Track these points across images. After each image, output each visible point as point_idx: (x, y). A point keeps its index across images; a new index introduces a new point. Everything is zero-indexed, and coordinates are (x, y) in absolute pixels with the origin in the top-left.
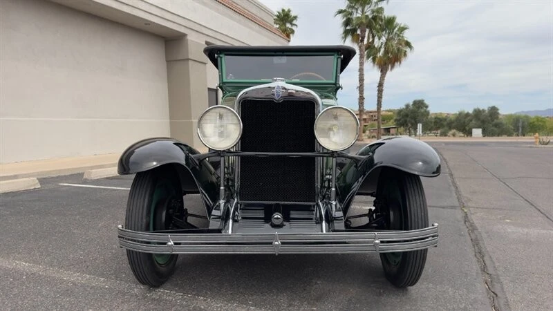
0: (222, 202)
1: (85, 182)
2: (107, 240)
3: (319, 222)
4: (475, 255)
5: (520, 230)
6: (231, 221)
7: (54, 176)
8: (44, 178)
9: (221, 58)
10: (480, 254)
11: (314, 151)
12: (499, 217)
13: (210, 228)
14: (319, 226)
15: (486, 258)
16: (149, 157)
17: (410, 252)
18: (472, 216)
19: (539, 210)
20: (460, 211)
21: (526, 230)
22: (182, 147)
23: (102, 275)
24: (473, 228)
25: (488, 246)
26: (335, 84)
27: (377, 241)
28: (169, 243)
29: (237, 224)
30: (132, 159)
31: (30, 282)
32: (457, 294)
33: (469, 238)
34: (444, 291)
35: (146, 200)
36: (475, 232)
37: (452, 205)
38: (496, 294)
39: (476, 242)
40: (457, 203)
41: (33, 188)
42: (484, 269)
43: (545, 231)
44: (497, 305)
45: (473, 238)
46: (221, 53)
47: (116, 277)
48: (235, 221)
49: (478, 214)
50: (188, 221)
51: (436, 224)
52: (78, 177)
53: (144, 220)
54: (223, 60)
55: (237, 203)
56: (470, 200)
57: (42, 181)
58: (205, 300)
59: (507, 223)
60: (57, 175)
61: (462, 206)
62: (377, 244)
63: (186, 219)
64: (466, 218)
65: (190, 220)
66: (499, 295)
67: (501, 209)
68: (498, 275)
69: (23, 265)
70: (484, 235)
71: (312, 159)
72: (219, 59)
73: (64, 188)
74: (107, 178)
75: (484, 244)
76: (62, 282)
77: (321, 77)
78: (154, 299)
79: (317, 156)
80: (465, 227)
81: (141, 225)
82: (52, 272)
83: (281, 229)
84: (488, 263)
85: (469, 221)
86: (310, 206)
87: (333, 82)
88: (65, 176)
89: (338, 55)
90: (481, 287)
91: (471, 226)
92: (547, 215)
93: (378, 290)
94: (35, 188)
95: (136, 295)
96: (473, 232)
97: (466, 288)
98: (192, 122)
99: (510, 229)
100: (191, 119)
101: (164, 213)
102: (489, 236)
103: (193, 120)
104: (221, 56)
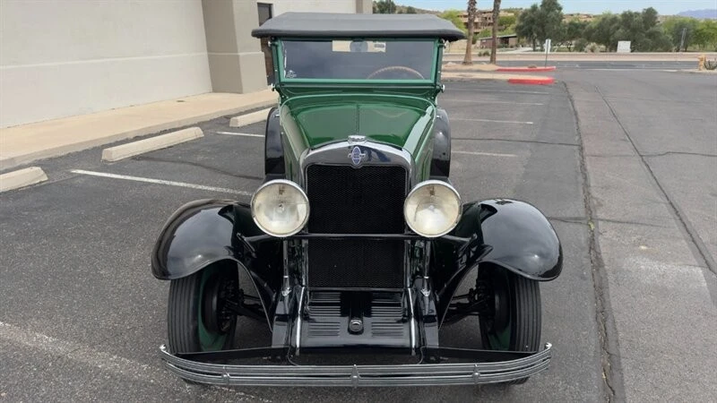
1: (106, 167)
4: (596, 318)
5: (656, 265)
6: (299, 320)
7: (63, 154)
9: (277, 46)
10: (603, 314)
12: (634, 238)
13: (273, 347)
14: (406, 325)
15: (609, 324)
18: (600, 237)
19: (685, 225)
20: (586, 227)
21: (664, 267)
23: (144, 359)
24: (598, 263)
25: (617, 298)
27: (477, 374)
28: (225, 375)
29: (306, 324)
31: (58, 374)
32: (567, 393)
33: (591, 284)
36: (601, 269)
37: (576, 215)
38: (613, 391)
39: (600, 291)
40: (583, 212)
41: (38, 181)
42: (604, 345)
43: (686, 269)
45: (597, 285)
46: (275, 40)
48: (306, 318)
49: (608, 234)
52: (92, 155)
53: (191, 327)
54: (280, 49)
55: (306, 291)
56: (600, 205)
59: (642, 252)
60: (66, 152)
61: (590, 218)
62: (476, 376)
64: (592, 244)
66: (616, 393)
67: (637, 224)
68: (619, 356)
70: (611, 278)
72: (274, 48)
74: (134, 158)
75: (608, 295)
77: (416, 71)
80: (589, 261)
82: (82, 355)
84: (610, 332)
85: (594, 249)
86: (397, 293)
87: (431, 81)
88: (78, 153)
89: (439, 42)
90: (596, 377)
91: (597, 258)
92: (694, 236)
94: (40, 182)
95: (188, 396)
96: (598, 270)
97: (580, 382)
98: (238, 56)
99: (644, 264)
100: (237, 52)
101: (215, 300)
102: (617, 279)
103: (241, 54)
104: (276, 43)
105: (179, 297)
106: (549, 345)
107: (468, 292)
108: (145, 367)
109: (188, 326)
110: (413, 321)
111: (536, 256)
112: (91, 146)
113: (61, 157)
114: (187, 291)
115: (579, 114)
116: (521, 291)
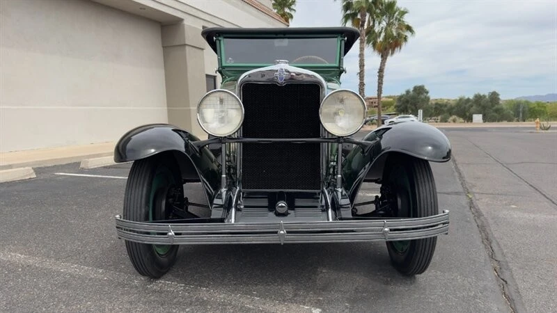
0: (224, 190)
1: (82, 171)
2: (105, 230)
3: (325, 210)
4: (483, 242)
5: (526, 215)
6: (233, 210)
7: (50, 165)
8: (40, 168)
9: (220, 41)
10: (487, 240)
11: (319, 137)
12: (505, 202)
13: (212, 217)
14: (325, 214)
15: (494, 245)
16: (147, 144)
17: (419, 240)
18: (477, 202)
19: (544, 195)
20: (465, 197)
21: (532, 216)
22: (182, 133)
23: (100, 267)
24: (478, 214)
25: (495, 232)
26: (339, 67)
27: (386, 229)
28: (170, 234)
29: (239, 213)
30: (129, 146)
31: (26, 275)
32: (466, 282)
33: (475, 225)
34: (453, 279)
35: (145, 189)
36: (482, 218)
37: (457, 191)
38: (506, 282)
39: (482, 228)
40: (461, 190)
41: (28, 178)
42: (492, 256)
43: (551, 217)
44: (507, 293)
45: (480, 224)
46: (219, 36)
47: (116, 268)
48: (238, 210)
49: (483, 200)
50: (189, 210)
51: (447, 211)
52: (75, 166)
53: (143, 210)
54: (222, 42)
55: (240, 191)
56: (474, 186)
57: (38, 170)
58: (208, 291)
59: (513, 208)
60: (53, 165)
61: (467, 192)
62: (386, 232)
63: (187, 208)
64: (471, 205)
65: (191, 209)
66: (509, 282)
67: (506, 195)
68: (507, 262)
69: (19, 257)
70: (491, 221)
71: (317, 145)
72: (218, 42)
74: (104, 167)
75: (490, 230)
76: (59, 273)
77: (323, 60)
78: (155, 291)
79: (322, 142)
80: (471, 213)
81: (140, 215)
83: (286, 218)
84: (496, 249)
85: (474, 207)
86: (315, 194)
87: (337, 65)
88: (61, 165)
89: (341, 37)
90: (490, 275)
91: (477, 212)
93: (385, 279)
94: (30, 178)
95: (136, 287)
96: (478, 218)
97: (475, 276)
98: (190, 109)
99: (516, 215)
100: (189, 106)
101: (164, 202)
102: (495, 222)
104: (220, 38)
105: (134, 187)
107: (373, 199)
108: (101, 271)
109: (141, 210)
110: (330, 211)
111: (430, 148)
112: (73, 161)
113: (48, 167)
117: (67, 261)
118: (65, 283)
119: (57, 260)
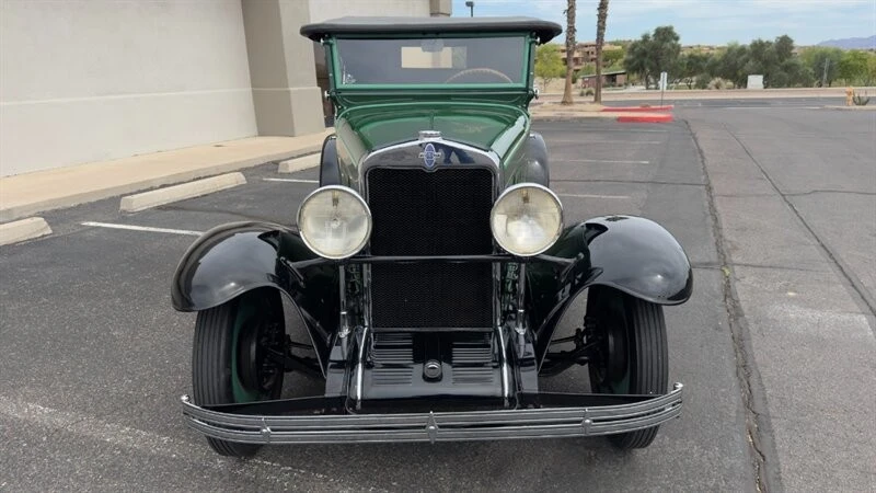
0: (345, 333)
1: (124, 218)
3: (498, 364)
4: (737, 373)
5: (808, 313)
6: (360, 365)
7: (72, 205)
8: (56, 211)
9: (331, 45)
10: (744, 368)
12: (778, 284)
14: (497, 372)
15: (754, 380)
18: (737, 283)
19: (841, 269)
20: (719, 273)
21: (818, 315)
23: (165, 431)
24: (736, 313)
25: (759, 350)
26: (527, 89)
27: (588, 421)
28: (264, 430)
29: (369, 372)
31: (54, 450)
32: (705, 459)
33: (729, 335)
34: (686, 453)
36: (740, 319)
37: (707, 260)
38: (763, 456)
39: (740, 343)
40: (714, 257)
41: (40, 235)
42: (748, 404)
43: (847, 317)
44: (763, 481)
45: (736, 336)
46: (330, 37)
49: (746, 280)
54: (335, 48)
55: (369, 332)
56: (735, 248)
57: (54, 216)
58: (326, 480)
59: (791, 300)
60: (77, 203)
61: (724, 262)
62: (587, 424)
64: (728, 292)
66: (767, 458)
67: (781, 268)
68: (768, 416)
69: (39, 412)
70: (753, 327)
72: (327, 48)
73: (92, 234)
74: (160, 208)
75: (751, 347)
76: (104, 446)
77: (502, 75)
78: (247, 481)
80: (724, 309)
81: (218, 384)
82: (87, 426)
84: (755, 388)
85: (731, 296)
86: (484, 333)
87: (523, 85)
88: (90, 204)
89: (531, 37)
90: (741, 441)
91: (734, 306)
92: (854, 280)
94: (43, 236)
95: (220, 473)
96: (736, 320)
97: (721, 446)
98: (289, 92)
99: (794, 312)
100: (287, 87)
101: (253, 348)
102: (761, 329)
103: (291, 89)
104: (331, 41)
106: (680, 386)
107: (573, 333)
108: (165, 439)
110: (505, 368)
112: (109, 195)
113: (69, 209)
114: (217, 331)
115: (705, 151)
116: (641, 322)
117: (114, 421)
118: (114, 466)
119: (99, 417)
